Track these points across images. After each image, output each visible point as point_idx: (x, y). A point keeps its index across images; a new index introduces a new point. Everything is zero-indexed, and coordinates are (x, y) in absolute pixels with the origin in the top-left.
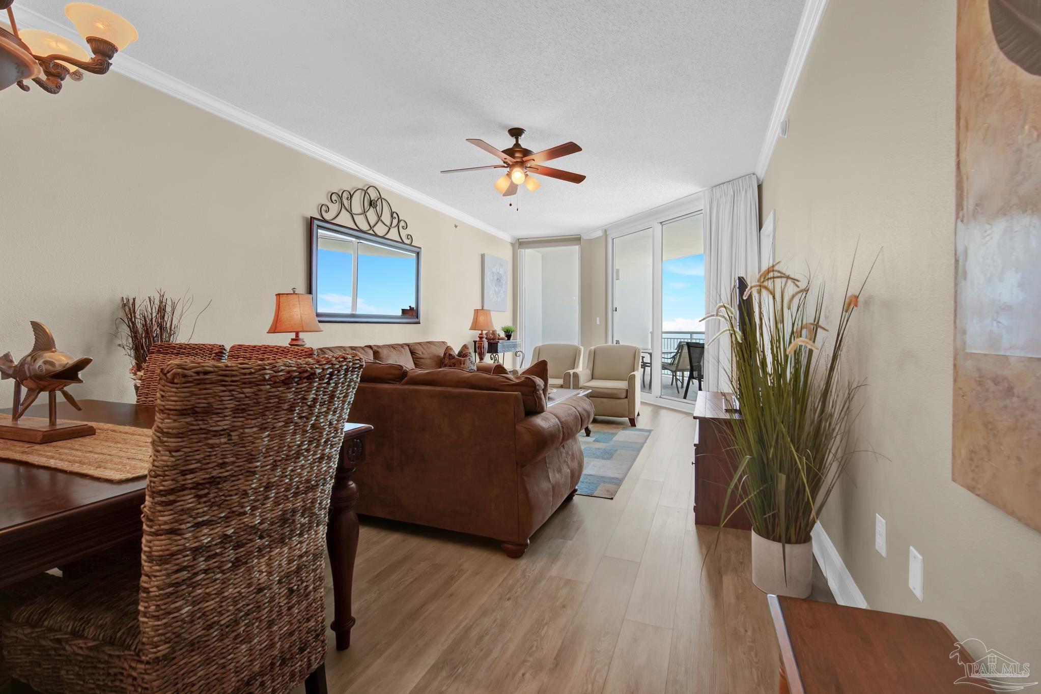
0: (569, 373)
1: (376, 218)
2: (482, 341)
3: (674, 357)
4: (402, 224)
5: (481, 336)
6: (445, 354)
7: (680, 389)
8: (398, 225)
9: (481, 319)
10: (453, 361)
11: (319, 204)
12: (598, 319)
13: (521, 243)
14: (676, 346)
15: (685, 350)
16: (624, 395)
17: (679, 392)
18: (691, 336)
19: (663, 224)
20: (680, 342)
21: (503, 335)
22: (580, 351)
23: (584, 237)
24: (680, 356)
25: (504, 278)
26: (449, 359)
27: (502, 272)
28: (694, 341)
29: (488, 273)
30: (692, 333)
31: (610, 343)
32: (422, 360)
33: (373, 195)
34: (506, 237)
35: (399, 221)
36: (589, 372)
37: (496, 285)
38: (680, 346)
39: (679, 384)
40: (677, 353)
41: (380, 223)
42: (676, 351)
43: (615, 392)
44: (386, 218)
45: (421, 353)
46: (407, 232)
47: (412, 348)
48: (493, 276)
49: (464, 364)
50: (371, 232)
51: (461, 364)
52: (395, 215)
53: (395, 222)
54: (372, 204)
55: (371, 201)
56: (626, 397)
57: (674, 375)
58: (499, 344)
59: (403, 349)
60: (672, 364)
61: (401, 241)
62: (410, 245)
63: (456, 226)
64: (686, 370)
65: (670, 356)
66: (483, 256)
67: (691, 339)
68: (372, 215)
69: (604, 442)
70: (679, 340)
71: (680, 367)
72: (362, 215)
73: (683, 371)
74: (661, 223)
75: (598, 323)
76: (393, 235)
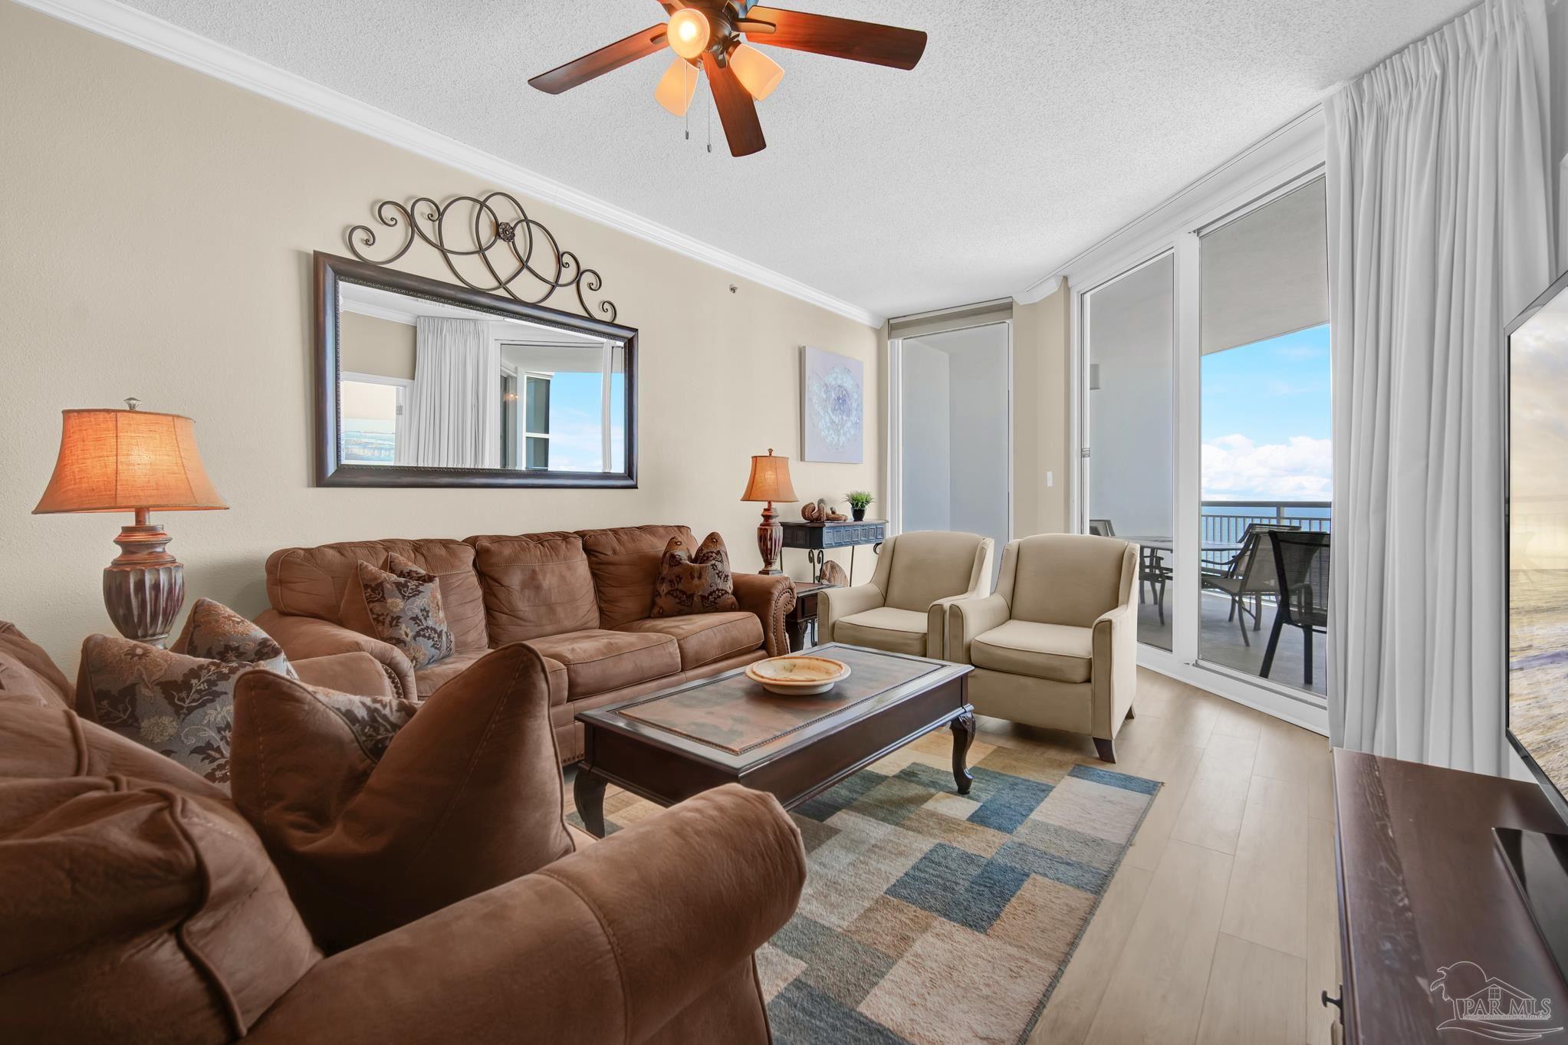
0: (941, 605)
1: (515, 264)
2: (769, 525)
3: (1237, 560)
4: (587, 278)
5: (767, 513)
6: (665, 554)
7: (1250, 635)
8: (577, 280)
9: (769, 476)
10: (677, 570)
11: (348, 227)
12: (1050, 474)
13: (894, 327)
14: (1241, 535)
15: (1266, 545)
16: (1080, 674)
17: (1247, 643)
18: (1278, 512)
19: (1203, 232)
20: (1252, 526)
21: (846, 511)
22: (983, 550)
23: (1021, 300)
24: (1252, 557)
25: (855, 396)
26: (671, 566)
27: (848, 384)
28: (1286, 523)
29: (813, 387)
30: (1279, 505)
31: (1075, 533)
32: (611, 568)
33: (506, 214)
34: (861, 315)
35: (580, 273)
36: (1000, 601)
37: (834, 410)
38: (1252, 536)
39: (1249, 621)
40: (1244, 551)
41: (525, 271)
42: (1241, 546)
43: (1056, 663)
44: (544, 263)
45: (610, 553)
46: (603, 295)
47: (591, 541)
48: (826, 392)
49: (700, 577)
50: (501, 292)
51: (692, 578)
52: (566, 259)
53: (568, 274)
54: (503, 232)
55: (498, 225)
56: (1088, 681)
57: (1237, 604)
58: (825, 530)
59: (564, 546)
60: (1228, 575)
61: (586, 315)
62: (611, 324)
63: (733, 290)
64: (1268, 591)
65: (1227, 557)
66: (802, 353)
67: (1279, 517)
68: (502, 257)
69: (1000, 828)
70: (1249, 522)
71: (1250, 584)
72: (477, 255)
73: (1258, 593)
74: (1198, 231)
75: (1050, 484)
76: (564, 300)
